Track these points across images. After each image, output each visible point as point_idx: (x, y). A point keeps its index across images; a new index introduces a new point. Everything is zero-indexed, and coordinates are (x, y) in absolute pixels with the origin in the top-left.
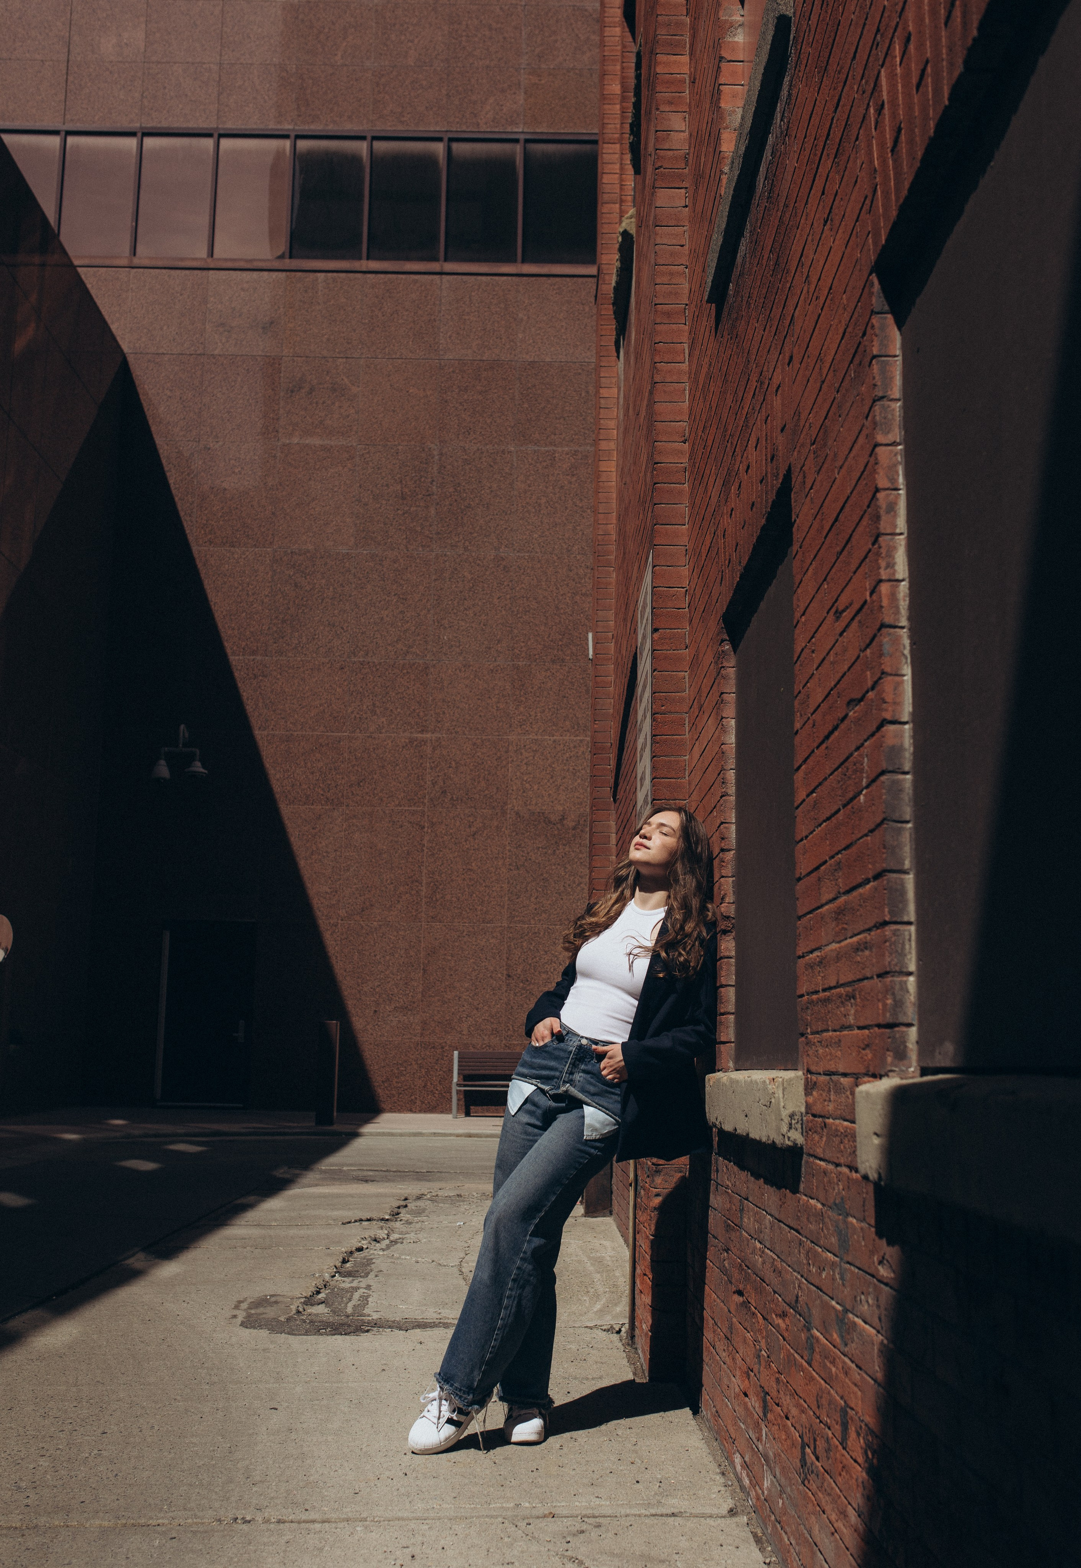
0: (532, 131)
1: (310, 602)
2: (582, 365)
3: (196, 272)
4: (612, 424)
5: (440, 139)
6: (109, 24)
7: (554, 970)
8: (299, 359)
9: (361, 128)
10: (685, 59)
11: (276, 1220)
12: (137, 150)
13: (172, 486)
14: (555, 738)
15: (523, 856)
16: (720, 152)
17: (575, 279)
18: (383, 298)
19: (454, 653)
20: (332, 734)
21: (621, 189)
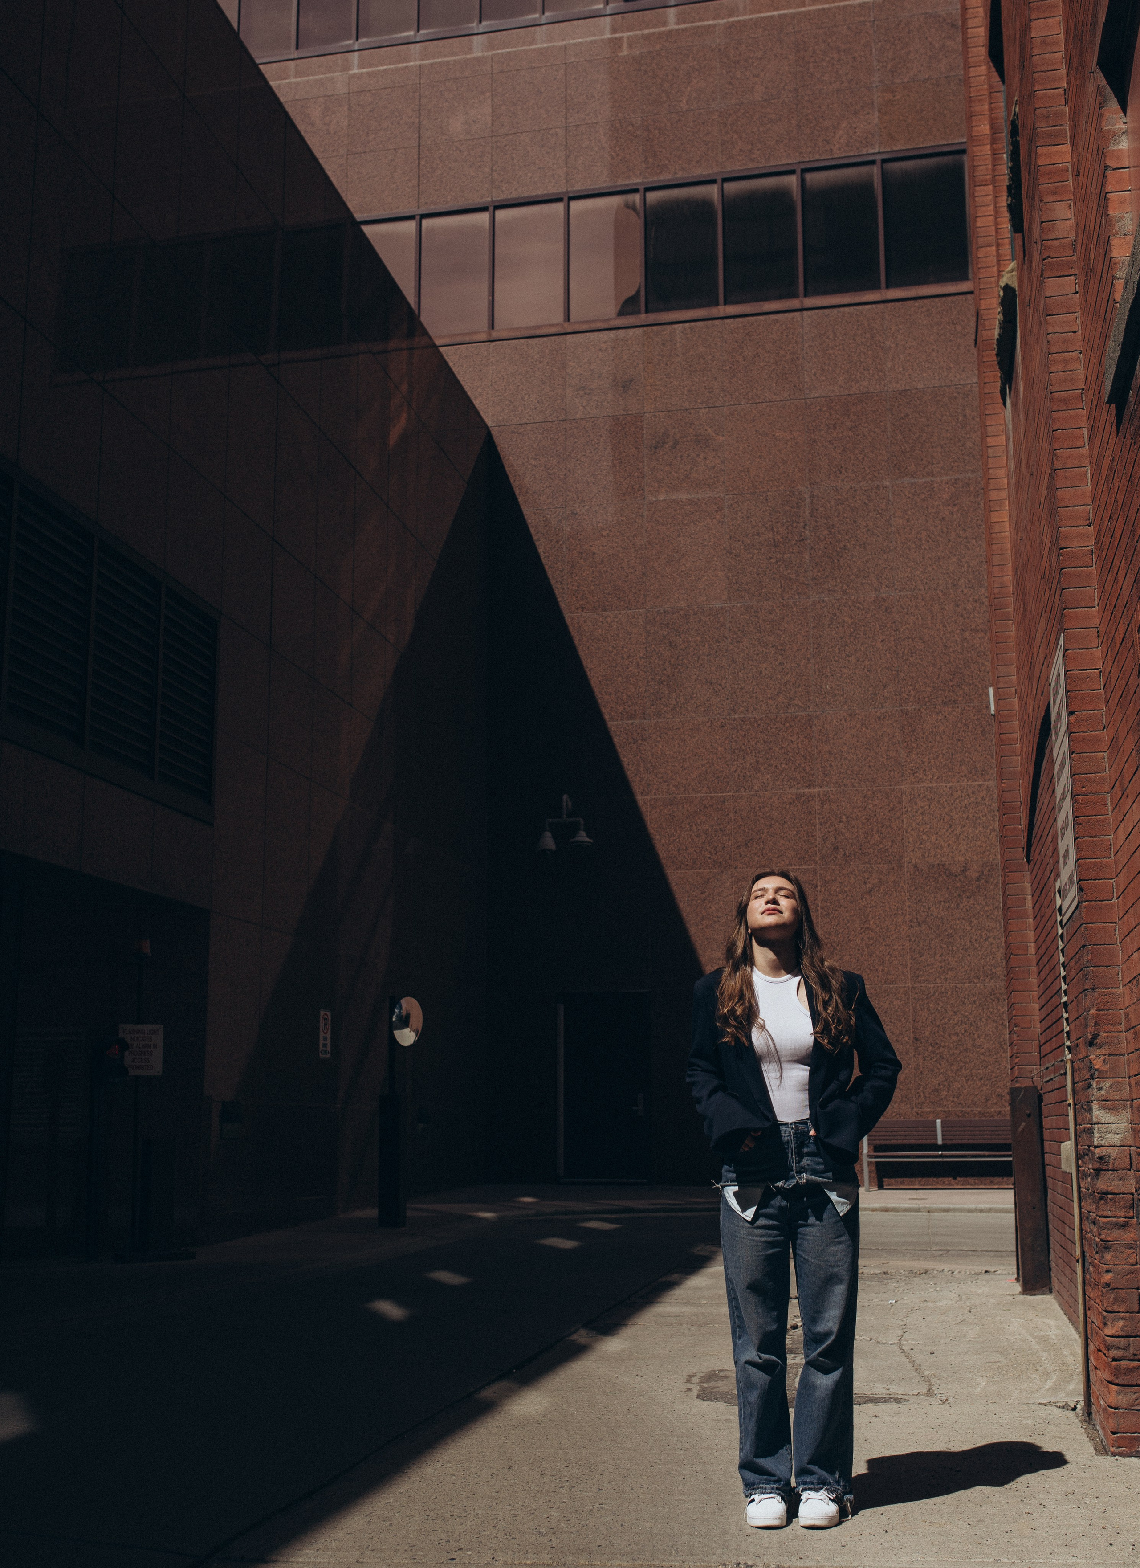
0: (889, 150)
1: (686, 661)
2: (956, 388)
3: (553, 338)
4: (1002, 472)
5: (792, 172)
6: (456, 104)
7: (965, 1031)
8: (661, 414)
9: (711, 172)
10: (1067, 148)
11: (704, 1298)
12: (490, 224)
13: (542, 556)
14: (951, 784)
15: (924, 911)
16: (1111, 258)
17: (944, 299)
18: (743, 342)
19: (837, 702)
20: (716, 795)
21: (997, 232)
